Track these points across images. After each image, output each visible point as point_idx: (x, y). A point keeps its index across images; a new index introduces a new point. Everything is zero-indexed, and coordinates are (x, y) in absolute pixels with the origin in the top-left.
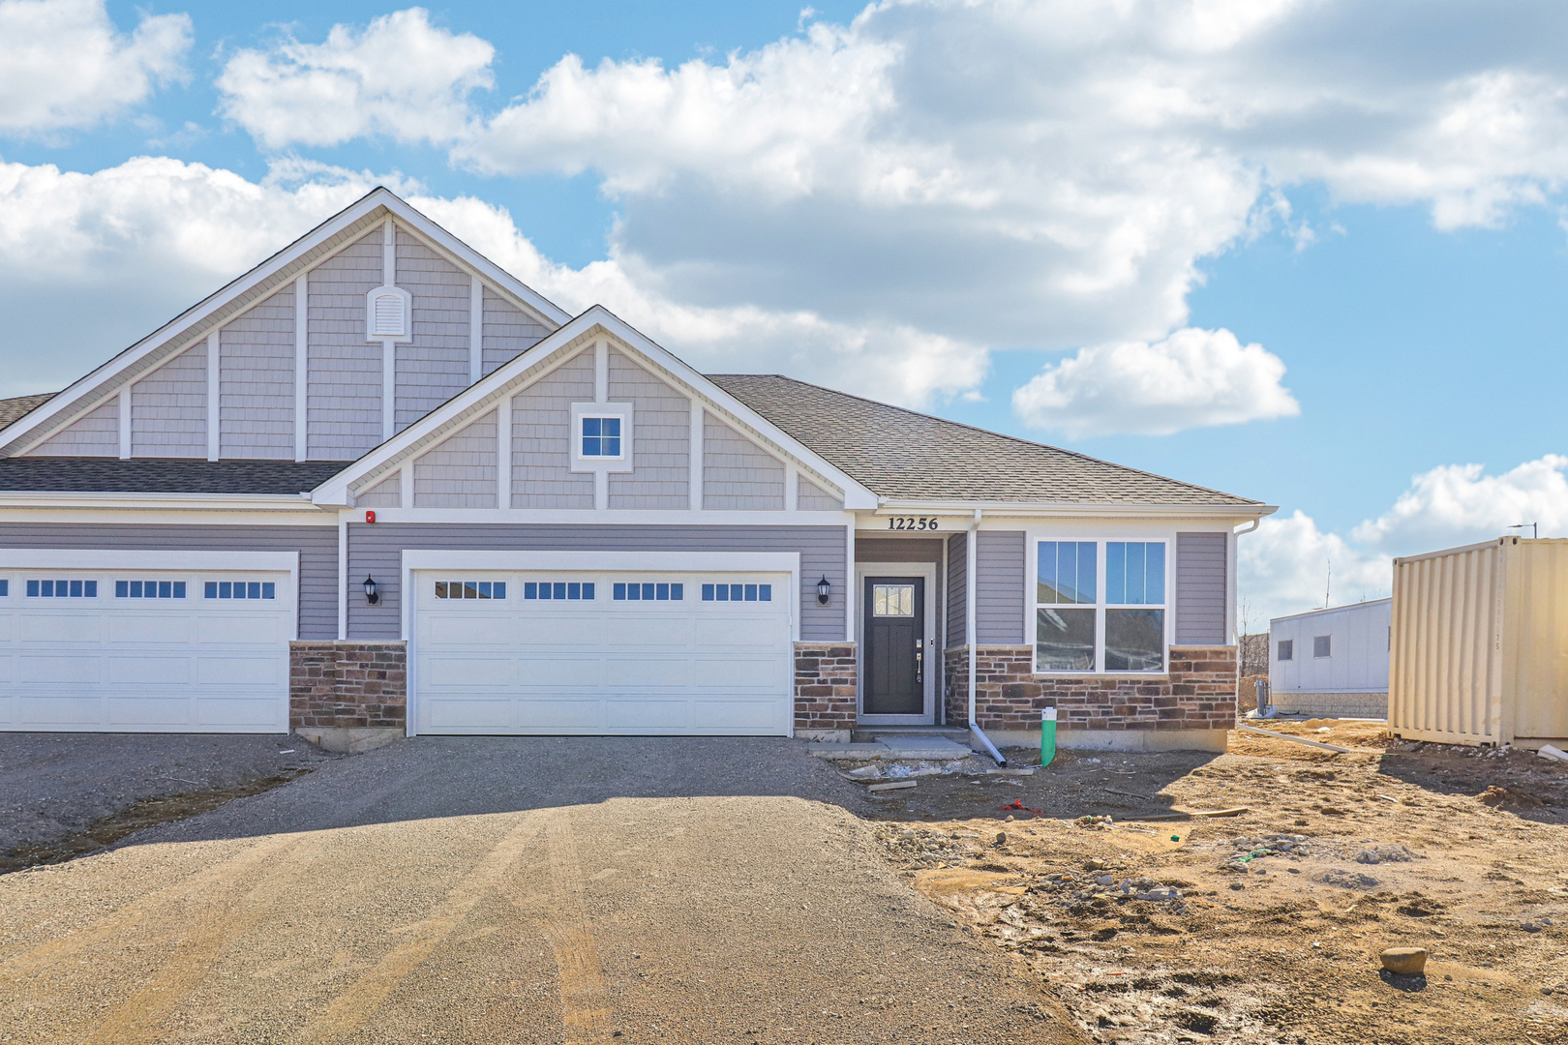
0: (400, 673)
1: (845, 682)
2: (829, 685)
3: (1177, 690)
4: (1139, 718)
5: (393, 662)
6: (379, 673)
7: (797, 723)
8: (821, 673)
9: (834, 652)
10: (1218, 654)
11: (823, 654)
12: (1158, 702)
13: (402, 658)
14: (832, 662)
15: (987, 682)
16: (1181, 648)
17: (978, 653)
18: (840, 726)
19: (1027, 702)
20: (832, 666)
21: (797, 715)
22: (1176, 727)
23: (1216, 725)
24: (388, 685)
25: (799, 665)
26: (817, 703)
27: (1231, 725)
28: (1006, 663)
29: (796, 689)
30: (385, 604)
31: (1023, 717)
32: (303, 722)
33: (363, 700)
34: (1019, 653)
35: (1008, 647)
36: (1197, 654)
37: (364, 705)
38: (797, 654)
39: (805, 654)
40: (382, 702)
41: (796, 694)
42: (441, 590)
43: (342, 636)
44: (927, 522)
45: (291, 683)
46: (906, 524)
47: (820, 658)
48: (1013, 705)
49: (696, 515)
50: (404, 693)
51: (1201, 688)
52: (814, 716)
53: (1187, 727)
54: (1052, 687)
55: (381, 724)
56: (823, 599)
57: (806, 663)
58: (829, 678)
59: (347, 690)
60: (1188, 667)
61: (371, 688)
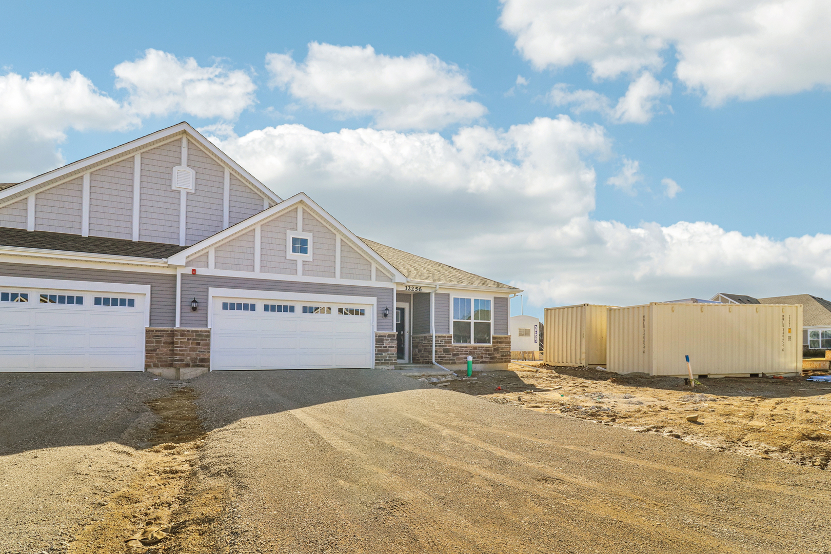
0: (207, 343)
1: (393, 347)
2: (387, 348)
3: (495, 350)
4: (484, 360)
5: (204, 338)
6: (197, 342)
7: (376, 363)
8: (385, 344)
9: (389, 336)
10: (506, 338)
11: (385, 336)
12: (489, 354)
13: (209, 336)
14: (388, 340)
15: (438, 347)
16: (496, 336)
17: (436, 337)
18: (392, 364)
19: (450, 354)
21: (376, 360)
22: (494, 362)
23: (506, 362)
24: (201, 348)
25: (377, 341)
26: (383, 355)
27: (510, 362)
28: (444, 341)
29: (376, 350)
30: (199, 312)
31: (450, 360)
32: (152, 366)
33: (188, 355)
34: (448, 337)
35: (444, 335)
36: (500, 338)
37: (189, 358)
38: (376, 336)
39: (379, 336)
40: (198, 356)
41: (376, 352)
42: (225, 306)
43: (178, 326)
44: (418, 288)
45: (146, 347)
46: (411, 289)
47: (384, 338)
48: (446, 355)
49: (338, 281)
50: (209, 352)
51: (501, 349)
52: (382, 360)
53: (497, 362)
54: (458, 349)
55: (197, 366)
56: (386, 315)
57: (379, 340)
58: (388, 346)
59: (180, 350)
60: (497, 342)
61: (192, 350)
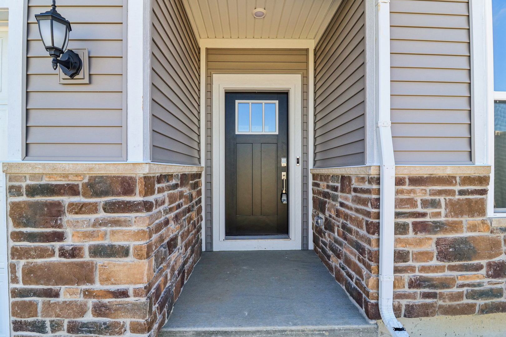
1: (124, 252)
2: (87, 258)
8: (68, 231)
11: (73, 190)
14: (93, 209)
17: (399, 182)
19: (478, 268)
20: (93, 217)
26: (61, 299)
29: (13, 268)
31: (472, 295)
34: (462, 180)
35: (449, 171)
38: (13, 190)
39: (32, 191)
41: (14, 280)
47: (66, 200)
48: (455, 273)
58: (86, 244)
